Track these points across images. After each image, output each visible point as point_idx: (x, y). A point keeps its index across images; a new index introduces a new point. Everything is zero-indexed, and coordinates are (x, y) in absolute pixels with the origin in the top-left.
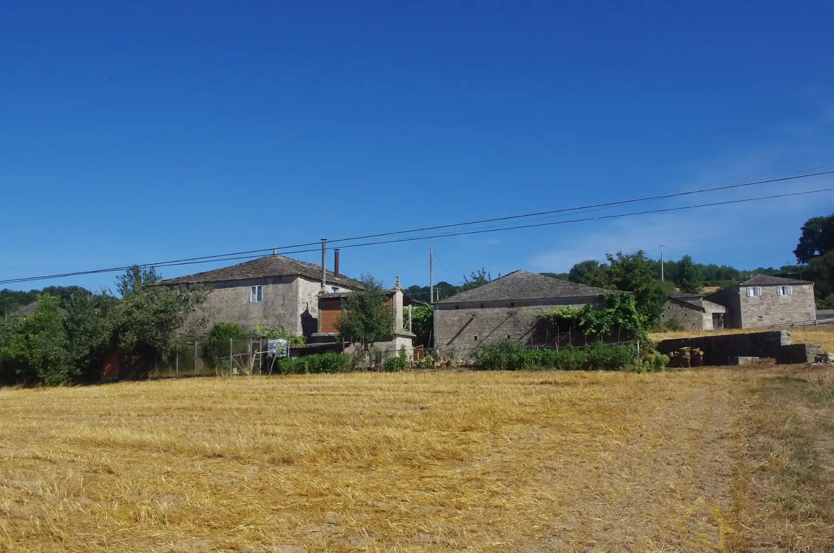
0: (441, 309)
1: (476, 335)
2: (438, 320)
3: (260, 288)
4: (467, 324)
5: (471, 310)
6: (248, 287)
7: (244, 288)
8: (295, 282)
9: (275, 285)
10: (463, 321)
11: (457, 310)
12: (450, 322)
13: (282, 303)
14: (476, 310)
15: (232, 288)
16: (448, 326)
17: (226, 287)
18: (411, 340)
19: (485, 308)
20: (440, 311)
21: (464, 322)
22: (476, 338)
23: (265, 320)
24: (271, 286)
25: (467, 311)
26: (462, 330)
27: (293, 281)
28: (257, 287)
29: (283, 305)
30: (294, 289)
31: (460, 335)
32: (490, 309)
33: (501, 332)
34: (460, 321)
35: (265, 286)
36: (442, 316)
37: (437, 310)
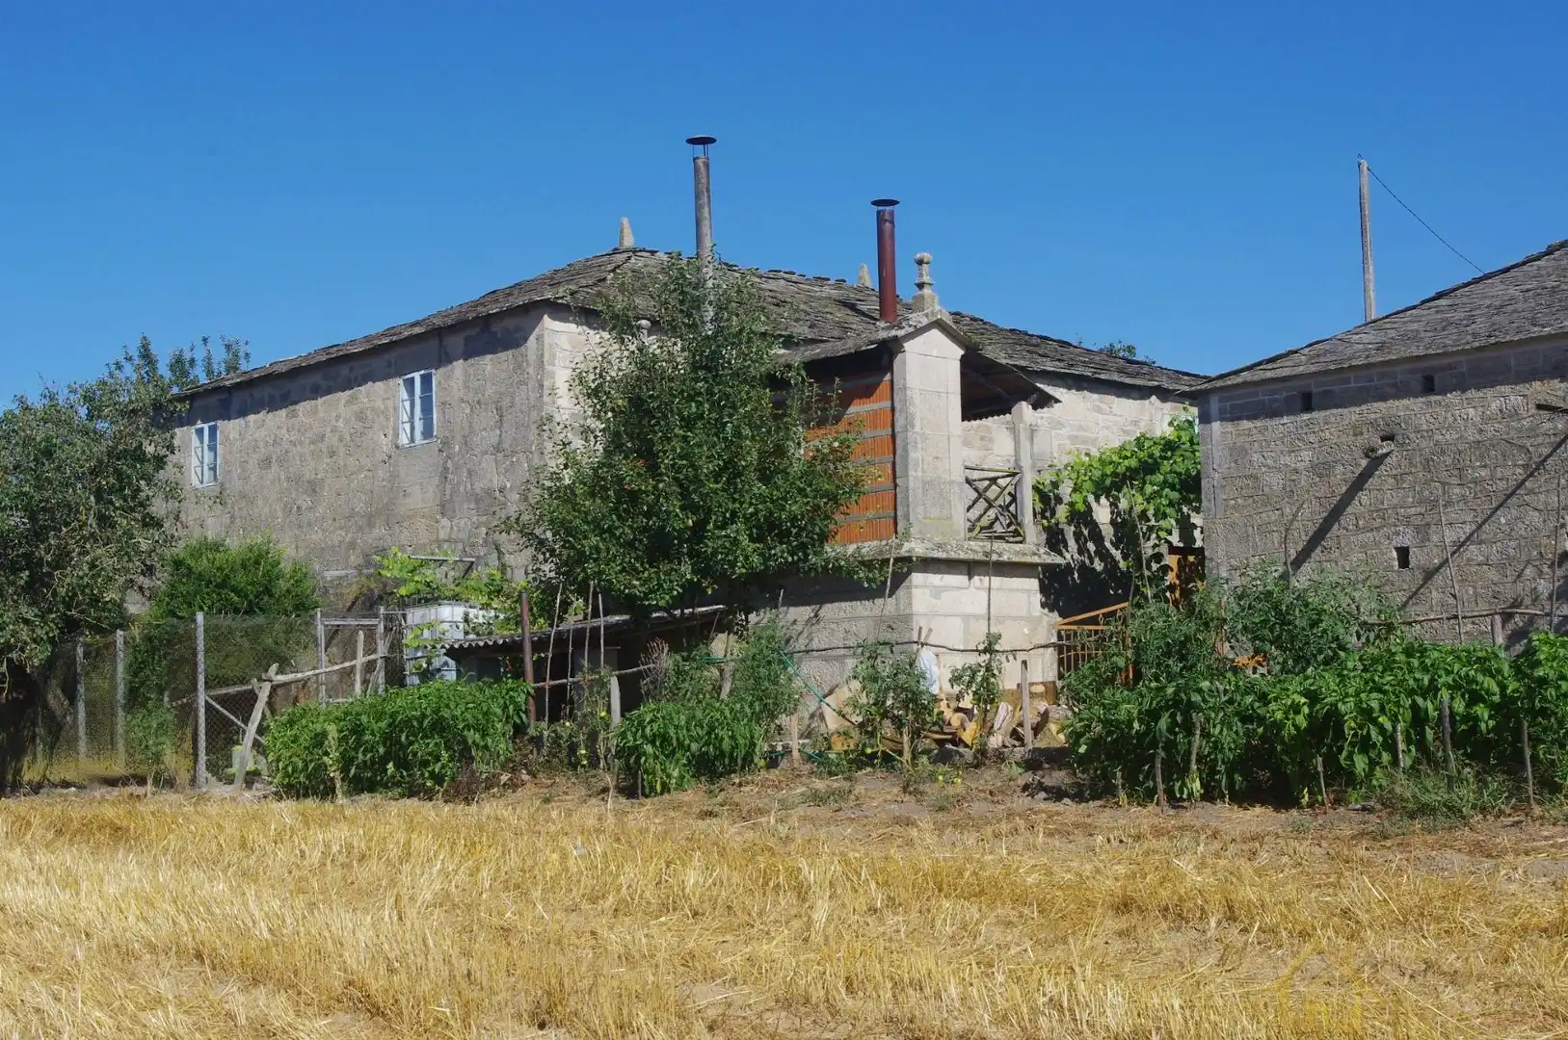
0: (1232, 416)
1: (1406, 543)
2: (1223, 470)
3: (427, 381)
4: (1359, 484)
5: (1378, 410)
6: (391, 382)
7: (378, 387)
8: (532, 338)
9: (471, 361)
10: (1339, 469)
11: (1306, 416)
12: (1275, 481)
13: (495, 440)
14: (1399, 407)
15: (348, 393)
16: (1267, 501)
17: (329, 392)
18: (1033, 584)
19: (1444, 392)
20: (1229, 427)
21: (1340, 478)
22: (1403, 554)
23: (445, 522)
24: (459, 365)
25: (1352, 414)
26: (1335, 514)
27: (526, 340)
28: (417, 376)
29: (498, 448)
30: (531, 370)
31: (1328, 542)
32: (1471, 394)
33: (1535, 517)
34: (1321, 470)
35: (442, 370)
36: (1238, 453)
37: (1216, 425)
